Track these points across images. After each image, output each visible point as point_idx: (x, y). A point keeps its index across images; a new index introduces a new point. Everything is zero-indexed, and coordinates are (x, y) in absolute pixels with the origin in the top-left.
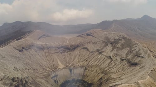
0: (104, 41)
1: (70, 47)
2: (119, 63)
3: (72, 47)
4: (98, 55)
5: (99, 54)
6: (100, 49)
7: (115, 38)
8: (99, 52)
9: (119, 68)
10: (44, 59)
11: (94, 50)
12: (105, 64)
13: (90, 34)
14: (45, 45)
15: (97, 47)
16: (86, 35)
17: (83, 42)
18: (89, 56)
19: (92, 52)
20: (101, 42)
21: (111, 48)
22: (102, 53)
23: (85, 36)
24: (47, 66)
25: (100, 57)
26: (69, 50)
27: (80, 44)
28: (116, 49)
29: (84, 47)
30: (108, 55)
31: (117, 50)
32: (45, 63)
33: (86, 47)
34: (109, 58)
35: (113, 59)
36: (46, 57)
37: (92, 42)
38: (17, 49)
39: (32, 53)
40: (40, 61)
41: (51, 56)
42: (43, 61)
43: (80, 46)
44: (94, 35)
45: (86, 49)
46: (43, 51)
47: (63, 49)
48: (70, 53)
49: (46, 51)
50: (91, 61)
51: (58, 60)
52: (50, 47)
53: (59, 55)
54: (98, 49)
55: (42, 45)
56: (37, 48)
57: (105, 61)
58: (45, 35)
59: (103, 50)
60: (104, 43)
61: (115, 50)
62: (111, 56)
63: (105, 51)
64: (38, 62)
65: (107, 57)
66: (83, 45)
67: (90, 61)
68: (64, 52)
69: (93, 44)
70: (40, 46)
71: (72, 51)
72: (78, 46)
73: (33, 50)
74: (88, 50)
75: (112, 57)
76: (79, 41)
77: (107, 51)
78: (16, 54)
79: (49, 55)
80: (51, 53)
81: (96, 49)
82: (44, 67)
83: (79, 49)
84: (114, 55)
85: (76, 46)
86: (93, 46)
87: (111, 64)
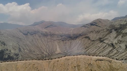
0: (108, 29)
1: (72, 35)
2: (123, 51)
3: (74, 36)
4: (99, 44)
5: (100, 42)
6: (102, 37)
7: (122, 24)
8: (101, 40)
9: (122, 56)
10: (45, 44)
11: (96, 39)
12: (104, 53)
13: (94, 24)
14: (49, 32)
15: (100, 35)
16: (90, 25)
17: (86, 32)
18: (90, 44)
19: (93, 41)
20: (105, 30)
21: (115, 35)
22: (104, 41)
23: (88, 26)
24: (45, 50)
25: (101, 45)
26: (70, 39)
27: (83, 33)
28: (122, 35)
29: (86, 36)
30: (110, 43)
31: (122, 37)
32: (44, 47)
33: (89, 36)
34: (110, 46)
35: (116, 46)
36: (48, 42)
37: (95, 31)
38: (22, 33)
39: (36, 38)
40: (40, 45)
41: (52, 42)
42: (44, 46)
43: (82, 35)
44: (98, 25)
45: (88, 38)
46: (46, 37)
47: (65, 37)
48: (71, 41)
49: (49, 37)
50: (90, 50)
51: (58, 46)
52: (53, 35)
53: (60, 42)
54: (100, 37)
55: (46, 32)
56: (41, 34)
57: (105, 49)
58: (52, 25)
59: (106, 38)
60: (108, 31)
61: (120, 36)
62: (114, 43)
63: (107, 39)
64: (39, 46)
65: (109, 45)
66: (85, 35)
67: (88, 50)
68: (65, 40)
69: (96, 33)
70: (45, 32)
71: (73, 40)
72: (80, 35)
73: (37, 35)
74: (89, 39)
75: (114, 45)
76: (82, 30)
77: (110, 38)
78: (20, 36)
79: (51, 41)
80: (53, 40)
81: (98, 37)
82: (42, 51)
83: (80, 38)
84: (118, 42)
85: (78, 35)
86: (95, 35)
87: (113, 52)
